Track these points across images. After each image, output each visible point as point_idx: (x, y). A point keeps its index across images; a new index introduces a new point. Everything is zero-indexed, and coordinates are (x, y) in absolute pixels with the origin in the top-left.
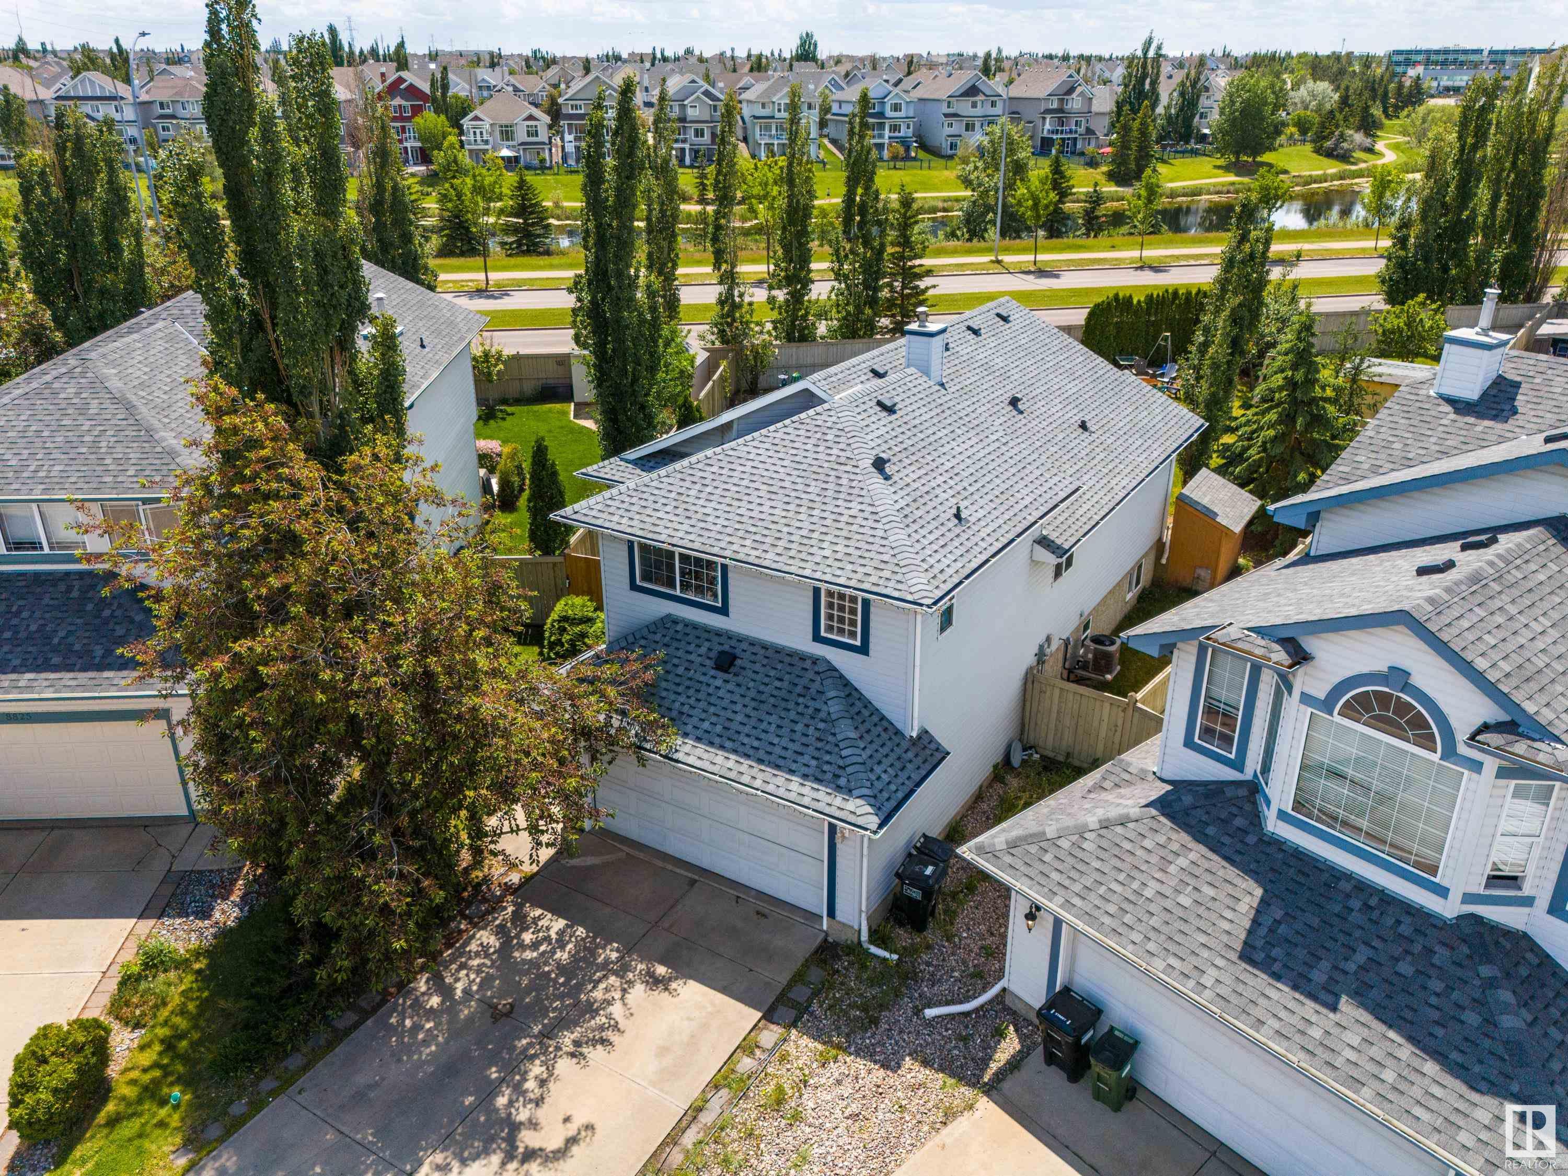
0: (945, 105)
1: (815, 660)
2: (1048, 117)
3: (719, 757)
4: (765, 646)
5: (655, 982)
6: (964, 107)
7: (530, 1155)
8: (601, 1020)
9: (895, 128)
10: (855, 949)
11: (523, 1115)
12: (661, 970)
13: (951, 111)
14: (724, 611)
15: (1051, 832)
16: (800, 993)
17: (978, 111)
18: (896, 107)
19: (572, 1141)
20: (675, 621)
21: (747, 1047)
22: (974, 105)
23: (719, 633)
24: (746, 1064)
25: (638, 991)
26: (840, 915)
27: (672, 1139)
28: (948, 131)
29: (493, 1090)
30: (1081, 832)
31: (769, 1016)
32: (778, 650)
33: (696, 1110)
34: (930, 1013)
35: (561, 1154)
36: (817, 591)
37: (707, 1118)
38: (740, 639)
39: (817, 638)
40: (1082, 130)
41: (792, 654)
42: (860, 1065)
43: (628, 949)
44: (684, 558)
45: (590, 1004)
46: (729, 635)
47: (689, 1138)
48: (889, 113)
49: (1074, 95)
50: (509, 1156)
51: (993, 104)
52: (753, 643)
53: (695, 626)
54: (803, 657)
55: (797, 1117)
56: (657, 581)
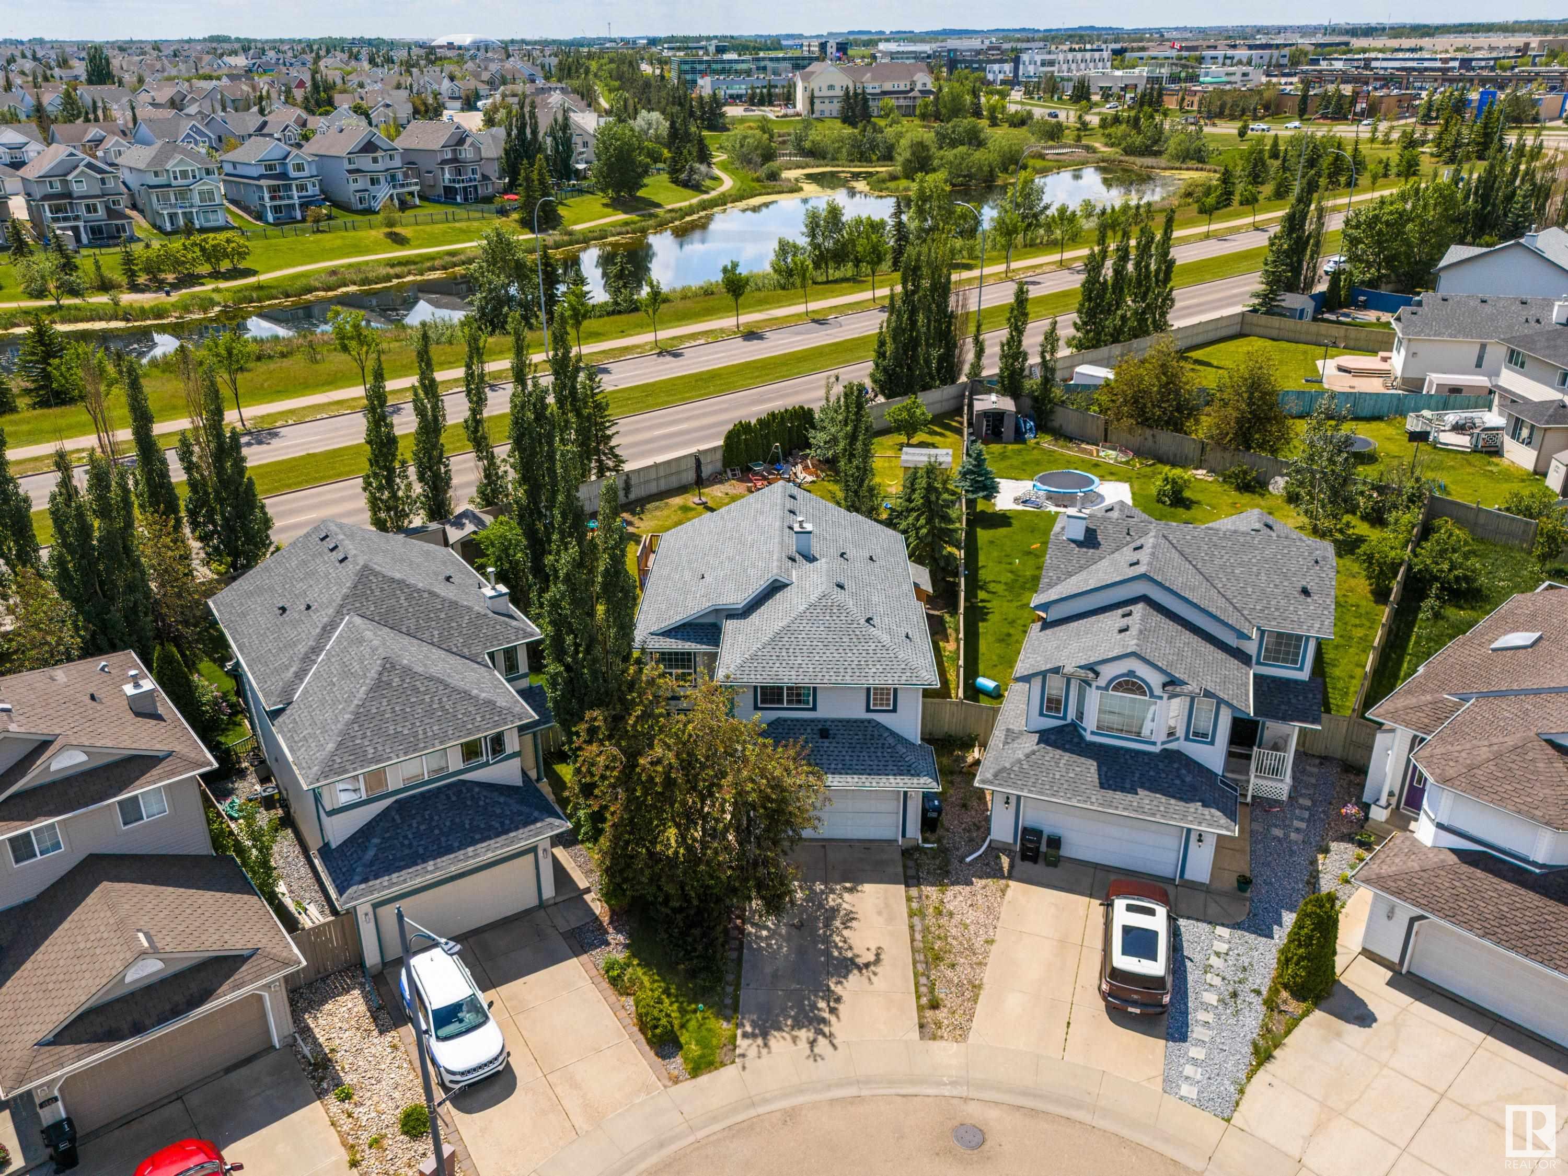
0: (346, 162)
1: (869, 721)
2: (447, 168)
3: (849, 778)
4: (840, 721)
5: (851, 890)
6: (365, 162)
7: (867, 965)
8: (842, 913)
9: (302, 188)
10: (917, 848)
11: (849, 954)
12: (848, 885)
13: (352, 167)
14: (814, 709)
15: (1008, 765)
16: (911, 872)
17: (380, 166)
18: (299, 167)
19: (878, 955)
20: (785, 720)
21: (909, 899)
22: (375, 160)
23: (812, 721)
24: (915, 905)
25: (846, 896)
26: (908, 835)
27: (913, 940)
28: (353, 186)
29: (828, 953)
30: (1019, 761)
31: (907, 885)
32: (848, 721)
33: (912, 927)
34: (968, 859)
35: (878, 960)
36: (868, 690)
37: (918, 927)
38: (826, 720)
39: (868, 710)
40: (478, 176)
41: (856, 721)
42: (958, 888)
43: (825, 882)
44: (789, 688)
45: (832, 908)
46: (819, 721)
47: (918, 936)
48: (293, 174)
49: (466, 146)
50: (860, 969)
51: (391, 157)
52: (833, 721)
53: (797, 720)
54: (862, 721)
55: (951, 914)
56: (772, 702)
